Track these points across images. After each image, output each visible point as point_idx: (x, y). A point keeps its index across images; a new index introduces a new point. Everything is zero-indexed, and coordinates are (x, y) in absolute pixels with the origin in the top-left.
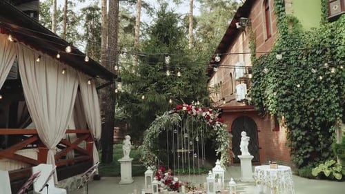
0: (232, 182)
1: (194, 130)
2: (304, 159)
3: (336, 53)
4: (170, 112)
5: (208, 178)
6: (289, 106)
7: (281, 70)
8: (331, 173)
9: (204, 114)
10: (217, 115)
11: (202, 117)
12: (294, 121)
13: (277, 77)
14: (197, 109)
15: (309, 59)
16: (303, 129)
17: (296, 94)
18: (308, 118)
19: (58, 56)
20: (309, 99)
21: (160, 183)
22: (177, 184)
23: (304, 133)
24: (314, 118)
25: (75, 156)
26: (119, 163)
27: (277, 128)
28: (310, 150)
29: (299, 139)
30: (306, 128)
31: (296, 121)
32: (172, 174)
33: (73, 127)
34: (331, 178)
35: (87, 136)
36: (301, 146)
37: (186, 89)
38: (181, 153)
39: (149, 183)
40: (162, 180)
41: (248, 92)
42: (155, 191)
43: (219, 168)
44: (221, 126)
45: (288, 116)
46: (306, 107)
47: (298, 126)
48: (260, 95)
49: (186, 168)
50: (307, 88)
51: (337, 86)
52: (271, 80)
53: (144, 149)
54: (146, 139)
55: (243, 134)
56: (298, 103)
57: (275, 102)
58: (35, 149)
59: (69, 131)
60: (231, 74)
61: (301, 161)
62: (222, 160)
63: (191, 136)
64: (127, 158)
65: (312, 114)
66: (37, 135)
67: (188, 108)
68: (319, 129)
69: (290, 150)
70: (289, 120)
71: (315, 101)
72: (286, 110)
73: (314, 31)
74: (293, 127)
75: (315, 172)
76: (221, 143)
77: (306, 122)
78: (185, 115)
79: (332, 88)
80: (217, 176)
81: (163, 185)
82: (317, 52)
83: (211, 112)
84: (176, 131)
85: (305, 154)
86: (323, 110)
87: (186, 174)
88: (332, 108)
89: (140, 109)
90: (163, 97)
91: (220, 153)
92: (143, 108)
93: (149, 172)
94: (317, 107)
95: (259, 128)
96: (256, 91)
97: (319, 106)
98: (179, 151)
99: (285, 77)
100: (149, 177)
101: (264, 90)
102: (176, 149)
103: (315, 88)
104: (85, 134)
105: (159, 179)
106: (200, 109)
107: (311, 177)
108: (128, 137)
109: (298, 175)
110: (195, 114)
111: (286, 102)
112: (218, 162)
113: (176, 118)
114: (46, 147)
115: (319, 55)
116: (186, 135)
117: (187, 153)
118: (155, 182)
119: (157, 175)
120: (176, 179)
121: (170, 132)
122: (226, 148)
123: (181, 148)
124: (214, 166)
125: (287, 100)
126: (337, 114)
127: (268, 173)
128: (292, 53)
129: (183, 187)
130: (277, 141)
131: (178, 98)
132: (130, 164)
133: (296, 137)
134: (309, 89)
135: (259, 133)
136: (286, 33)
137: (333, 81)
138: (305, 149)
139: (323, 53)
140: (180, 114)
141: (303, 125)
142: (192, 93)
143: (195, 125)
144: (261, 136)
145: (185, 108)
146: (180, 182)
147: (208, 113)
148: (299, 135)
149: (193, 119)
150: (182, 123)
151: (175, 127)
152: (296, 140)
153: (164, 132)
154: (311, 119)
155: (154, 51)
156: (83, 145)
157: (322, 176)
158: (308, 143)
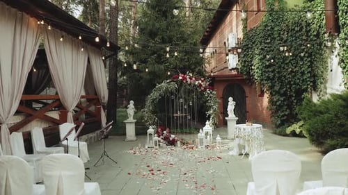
0: (218, 138)
1: (188, 96)
2: (281, 120)
3: (310, 30)
4: (168, 81)
5: (199, 135)
6: (271, 75)
7: (266, 43)
8: (301, 131)
9: (197, 83)
10: (208, 83)
11: (195, 85)
12: (275, 88)
13: (262, 49)
14: (191, 78)
15: (289, 34)
16: (281, 96)
17: (277, 65)
18: (286, 85)
19: (80, 38)
20: (287, 69)
21: (160, 139)
22: (174, 140)
23: (282, 99)
24: (291, 85)
25: (86, 118)
26: (125, 124)
27: (262, 95)
28: (287, 113)
29: (278, 103)
30: (285, 94)
31: (277, 88)
32: (170, 132)
33: (83, 93)
34: (300, 136)
35: (95, 101)
36: (279, 110)
37: (182, 60)
38: (177, 117)
39: (151, 139)
40: (161, 137)
41: (239, 61)
42: (156, 145)
43: (208, 127)
44: (211, 93)
45: (270, 84)
46: (285, 76)
47: (278, 92)
48: (248, 65)
49: (181, 128)
50: (286, 60)
51: (309, 59)
52: (257, 52)
53: (146, 111)
54: (148, 103)
55: (231, 99)
56: (279, 72)
57: (260, 72)
58: (57, 112)
59: (82, 97)
60: (225, 43)
61: (279, 122)
62: (211, 121)
63: (186, 100)
64: (131, 119)
65: (289, 82)
66: (59, 100)
67: (183, 77)
68: (294, 95)
69: (270, 112)
70: (271, 88)
71: (292, 71)
72: (268, 79)
73: (297, 8)
74: (274, 93)
75: (289, 130)
76: (211, 107)
77: (284, 89)
78: (181, 84)
79: (306, 60)
80: (207, 134)
81: (162, 141)
82: (296, 29)
83: (202, 81)
84: (173, 97)
85: (283, 116)
86: (299, 79)
87: (182, 133)
88: (305, 77)
89: (141, 78)
90: (162, 67)
91: (210, 115)
92: (145, 77)
93: (151, 130)
94: (293, 77)
95: (247, 94)
96: (245, 61)
97: (295, 76)
98: (175, 115)
99: (268, 49)
100: (151, 134)
101: (251, 61)
102: (173, 113)
103: (293, 60)
104: (93, 99)
105: (159, 137)
106: (194, 79)
107: (286, 135)
108: (132, 102)
109: (275, 133)
110: (189, 83)
111: (269, 71)
112: (207, 122)
113: (174, 86)
114: (66, 109)
115: (297, 32)
116: (181, 101)
117: (182, 116)
118: (156, 138)
119: (157, 132)
120: (173, 136)
121: (168, 98)
122: (215, 110)
123: (177, 113)
124: (204, 125)
125: (270, 70)
126: (309, 83)
127: (244, 129)
128: (276, 29)
129: (179, 142)
130: (262, 105)
131: (175, 68)
132: (134, 124)
133: (276, 102)
134: (288, 61)
135: (247, 99)
136: (272, 9)
137: (307, 55)
138: (283, 111)
139: (301, 30)
140: (177, 82)
141: (282, 92)
142: (187, 63)
143: (189, 92)
144: (248, 101)
145: (180, 78)
146: (176, 138)
147: (200, 82)
148: (279, 100)
149: (188, 87)
150: (178, 90)
151: (172, 93)
152: (275, 105)
153: (163, 98)
154: (288, 86)
155: (154, 25)
156: (92, 108)
157: (294, 134)
158: (286, 107)
